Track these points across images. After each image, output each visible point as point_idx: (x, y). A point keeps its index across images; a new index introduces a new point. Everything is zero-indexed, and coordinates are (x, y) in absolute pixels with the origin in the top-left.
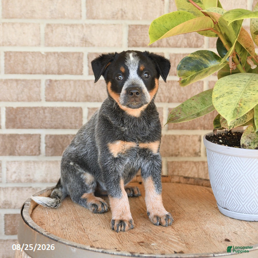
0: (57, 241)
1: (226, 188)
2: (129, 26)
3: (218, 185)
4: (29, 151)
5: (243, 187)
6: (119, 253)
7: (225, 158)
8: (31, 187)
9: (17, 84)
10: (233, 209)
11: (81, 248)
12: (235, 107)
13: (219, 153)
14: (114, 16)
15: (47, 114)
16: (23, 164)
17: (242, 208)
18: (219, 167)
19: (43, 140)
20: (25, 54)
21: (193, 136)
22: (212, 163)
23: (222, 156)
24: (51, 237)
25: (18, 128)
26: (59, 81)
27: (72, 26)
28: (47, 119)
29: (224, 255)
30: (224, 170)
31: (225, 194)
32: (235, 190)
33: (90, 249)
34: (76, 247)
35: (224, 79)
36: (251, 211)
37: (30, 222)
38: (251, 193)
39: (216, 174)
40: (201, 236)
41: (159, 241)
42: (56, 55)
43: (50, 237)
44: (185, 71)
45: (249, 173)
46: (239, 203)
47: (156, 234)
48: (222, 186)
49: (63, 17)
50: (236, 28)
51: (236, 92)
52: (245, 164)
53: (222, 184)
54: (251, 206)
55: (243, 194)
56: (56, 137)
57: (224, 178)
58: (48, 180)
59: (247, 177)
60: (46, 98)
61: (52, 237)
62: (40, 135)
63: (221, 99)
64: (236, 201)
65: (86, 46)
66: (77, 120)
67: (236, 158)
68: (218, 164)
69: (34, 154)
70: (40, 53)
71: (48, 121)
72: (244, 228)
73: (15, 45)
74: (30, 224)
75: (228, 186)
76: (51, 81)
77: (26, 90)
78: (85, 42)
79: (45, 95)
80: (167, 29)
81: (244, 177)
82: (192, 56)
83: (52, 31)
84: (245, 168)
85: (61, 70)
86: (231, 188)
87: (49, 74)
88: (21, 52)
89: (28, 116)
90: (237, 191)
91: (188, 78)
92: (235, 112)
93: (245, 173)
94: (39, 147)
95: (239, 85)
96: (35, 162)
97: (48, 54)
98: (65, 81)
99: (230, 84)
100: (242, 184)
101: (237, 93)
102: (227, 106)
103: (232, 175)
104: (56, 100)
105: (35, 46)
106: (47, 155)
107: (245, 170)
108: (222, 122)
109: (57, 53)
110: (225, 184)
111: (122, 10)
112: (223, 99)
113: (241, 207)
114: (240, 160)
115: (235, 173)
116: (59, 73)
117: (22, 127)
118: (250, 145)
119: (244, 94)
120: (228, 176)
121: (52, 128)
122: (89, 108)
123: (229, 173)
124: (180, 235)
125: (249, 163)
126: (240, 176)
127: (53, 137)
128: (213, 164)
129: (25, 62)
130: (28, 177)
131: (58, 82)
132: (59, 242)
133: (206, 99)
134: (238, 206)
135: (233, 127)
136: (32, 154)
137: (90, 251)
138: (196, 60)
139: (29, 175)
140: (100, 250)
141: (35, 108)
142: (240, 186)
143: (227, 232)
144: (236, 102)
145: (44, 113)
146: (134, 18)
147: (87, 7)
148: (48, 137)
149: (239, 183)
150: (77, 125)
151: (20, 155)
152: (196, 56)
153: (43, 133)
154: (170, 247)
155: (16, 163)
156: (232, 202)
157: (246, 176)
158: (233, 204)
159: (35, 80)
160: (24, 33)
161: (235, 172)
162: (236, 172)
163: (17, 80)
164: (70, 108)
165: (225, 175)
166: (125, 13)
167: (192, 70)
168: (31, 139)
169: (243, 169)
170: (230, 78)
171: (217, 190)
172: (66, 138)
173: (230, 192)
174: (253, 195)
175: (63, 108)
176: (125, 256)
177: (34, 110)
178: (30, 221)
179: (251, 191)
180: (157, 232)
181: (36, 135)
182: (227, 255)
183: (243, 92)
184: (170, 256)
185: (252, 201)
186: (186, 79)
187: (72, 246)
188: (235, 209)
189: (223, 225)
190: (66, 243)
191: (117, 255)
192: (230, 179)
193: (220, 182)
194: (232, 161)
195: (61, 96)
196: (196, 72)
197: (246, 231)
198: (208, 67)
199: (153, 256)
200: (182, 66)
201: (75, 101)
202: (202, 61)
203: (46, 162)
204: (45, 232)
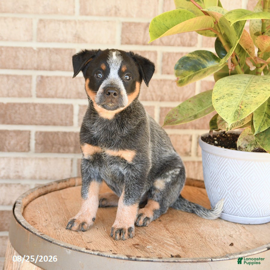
0: (51, 242)
1: (221, 190)
2: (123, 23)
3: (213, 186)
4: (18, 147)
5: (239, 190)
6: (116, 256)
7: (222, 160)
8: (19, 184)
9: (8, 79)
10: (228, 211)
11: (76, 250)
12: (235, 109)
13: (216, 155)
14: (107, 13)
15: (38, 111)
16: (12, 161)
17: (237, 210)
18: (215, 169)
19: (33, 137)
20: (17, 49)
21: (184, 135)
22: (208, 164)
23: (218, 158)
24: (45, 238)
25: (8, 124)
26: (51, 77)
27: (65, 21)
28: (38, 116)
29: (222, 260)
30: (220, 172)
31: (220, 196)
32: (231, 193)
33: (86, 251)
34: (71, 249)
35: (223, 80)
36: (246, 214)
38: (247, 196)
39: (212, 176)
40: (196, 239)
41: (154, 244)
42: (48, 51)
43: (44, 237)
44: (182, 70)
45: (246, 176)
46: (234, 206)
47: (151, 236)
48: (217, 188)
49: (56, 12)
50: (238, 29)
51: (236, 94)
52: (242, 167)
53: (218, 186)
54: (246, 209)
55: (239, 196)
56: (46, 134)
57: (220, 181)
58: (37, 177)
59: (244, 180)
60: (37, 94)
61: (46, 237)
62: (30, 132)
63: (221, 101)
64: (231, 203)
65: (78, 42)
66: (68, 117)
67: (233, 161)
68: (214, 166)
70: (31, 48)
72: (239, 231)
73: (7, 40)
74: (23, 223)
75: (224, 188)
76: (42, 77)
77: (17, 86)
78: (78, 38)
79: (36, 91)
80: (167, 27)
81: (240, 179)
82: (190, 56)
83: (45, 26)
84: (242, 171)
85: (53, 66)
86: (227, 190)
87: (41, 69)
88: (12, 48)
89: (18, 112)
90: (233, 194)
91: (186, 78)
92: (236, 114)
93: (242, 176)
94: (29, 143)
95: (239, 87)
96: (24, 159)
97: (40, 50)
98: (56, 77)
99: (230, 86)
100: (238, 186)
101: (238, 95)
102: (228, 108)
103: (228, 177)
104: (47, 96)
105: (27, 41)
106: (36, 151)
107: (242, 173)
108: (219, 123)
109: (49, 49)
110: (221, 187)
111: (115, 7)
112: (223, 100)
113: (236, 209)
114: (236, 162)
115: (231, 176)
116: (51, 69)
117: (12, 123)
118: (246, 148)
119: (244, 96)
120: (224, 178)
121: (42, 124)
122: (80, 106)
124: (175, 238)
125: (246, 166)
126: (237, 179)
127: (43, 134)
128: (209, 166)
129: (16, 57)
130: (17, 174)
131: (49, 79)
132: (54, 243)
133: (203, 100)
134: (233, 209)
135: (231, 129)
136: (22, 150)
137: (85, 253)
138: (194, 60)
139: (18, 172)
140: (96, 253)
141: (26, 104)
142: (236, 189)
143: (223, 236)
144: (237, 104)
145: (35, 109)
146: (128, 15)
147: (80, 2)
148: (38, 134)
149: (236, 186)
150: (68, 122)
151: (9, 151)
152: (194, 56)
153: (34, 129)
154: (166, 250)
155: (5, 159)
156: (227, 205)
158: (228, 206)
159: (26, 76)
160: (16, 28)
162: (232, 174)
163: (8, 76)
164: (61, 105)
165: (221, 177)
166: (119, 10)
167: (189, 70)
168: (21, 135)
170: (229, 80)
171: (212, 192)
172: (56, 135)
173: (225, 194)
174: (248, 198)
175: (54, 105)
176: (122, 259)
177: (24, 106)
178: (22, 220)
179: (247, 194)
180: (152, 234)
181: (26, 131)
182: (225, 260)
183: (243, 94)
184: (167, 260)
185: (247, 204)
186: (183, 79)
187: (67, 248)
188: (230, 212)
189: (218, 228)
190: (61, 244)
191: (113, 258)
192: (226, 182)
193: (215, 184)
194: (228, 163)
195: (52, 93)
196: (194, 72)
197: (242, 234)
198: (206, 67)
199: (151, 260)
200: (179, 66)
201: (66, 97)
202: (200, 61)
203: (36, 158)
204: (39, 232)
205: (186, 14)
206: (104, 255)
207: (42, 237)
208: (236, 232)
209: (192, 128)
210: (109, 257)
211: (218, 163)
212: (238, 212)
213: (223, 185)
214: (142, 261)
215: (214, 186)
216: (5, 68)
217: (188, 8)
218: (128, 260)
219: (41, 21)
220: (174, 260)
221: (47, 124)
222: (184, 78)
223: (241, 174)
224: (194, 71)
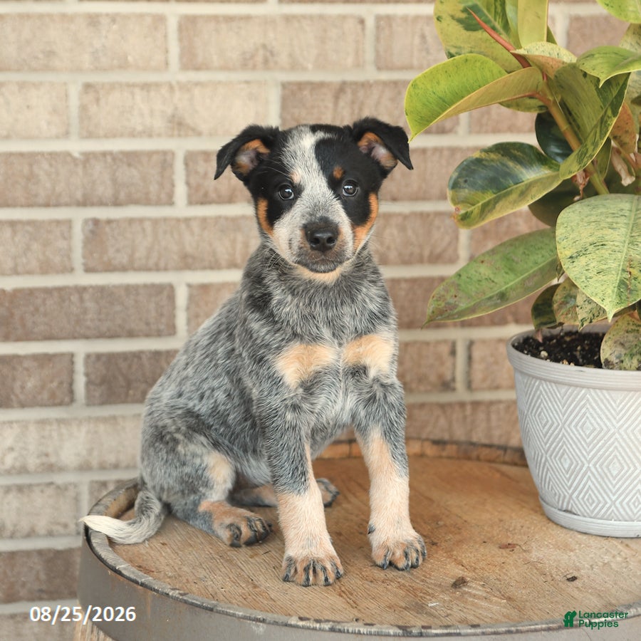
0: (211, 610)
1: (572, 463)
2: (284, 86)
3: (551, 456)
4: (45, 395)
5: (615, 460)
6: (373, 630)
7: (571, 394)
8: (52, 483)
9: (14, 233)
10: (588, 511)
11: (276, 623)
12: (619, 278)
13: (556, 383)
14: (247, 63)
15: (90, 305)
16: (32, 428)
17: (610, 507)
18: (556, 415)
19: (80, 367)
20: (32, 158)
21: (438, 343)
22: (537, 405)
23: (563, 391)
24: (194, 601)
25: (18, 339)
26: (117, 221)
27: (146, 87)
28: (89, 316)
30: (568, 422)
31: (570, 477)
32: (596, 469)
33: (301, 623)
34: (264, 621)
35: (573, 212)
36: (630, 513)
37: (125, 569)
39: (547, 433)
40: (531, 578)
41: (441, 596)
42: (109, 159)
43: (190, 600)
44: (466, 191)
45: (630, 426)
46: (603, 498)
47: (428, 580)
48: (562, 460)
49: (124, 66)
51: (612, 243)
52: (621, 406)
53: (563, 454)
54: (631, 504)
55: (614, 475)
56: (111, 358)
57: (568, 441)
58: (95, 463)
59: (625, 437)
60: (85, 264)
61: (197, 600)
62: (72, 355)
63: (583, 260)
64: (596, 492)
65: (179, 136)
66: (162, 315)
67: (599, 394)
68: (553, 409)
69: (57, 401)
70: (68, 154)
71: (92, 320)
72: (619, 554)
73: (7, 137)
74: (124, 572)
75: (579, 457)
76: (96, 222)
77: (35, 246)
78: (178, 125)
79: (84, 257)
81: (617, 435)
82: (483, 155)
83: (98, 100)
84: (621, 415)
85: (122, 196)
86: (585, 462)
87: (92, 205)
88: (22, 155)
89: (42, 309)
90: (600, 470)
91: (476, 209)
92: (622, 290)
93: (620, 428)
94: (71, 384)
95: (615, 225)
96: (60, 421)
97: (88, 157)
98: (131, 221)
99: (594, 224)
100: (612, 452)
101: (616, 244)
102: (601, 277)
103: (588, 432)
104: (110, 268)
105: (57, 137)
106: (90, 402)
107: (620, 420)
108: (558, 310)
109: (111, 153)
110: (570, 455)
111: (264, 46)
112: (587, 259)
113: (607, 506)
114: (608, 397)
115: (595, 429)
116: (116, 203)
117: (27, 337)
118: (622, 362)
119: (630, 246)
120: (578, 436)
121: (101, 336)
122: (189, 286)
123: (582, 427)
125: (629, 404)
126: (609, 434)
127: (104, 359)
128: (540, 409)
129: (31, 177)
130: (44, 459)
131: (114, 225)
133: (516, 259)
134: (601, 505)
135: (591, 322)
136: (55, 402)
138: (492, 166)
139: (47, 455)
140: (327, 626)
141: (60, 289)
142: (606, 459)
143: (589, 567)
144: (619, 265)
145: (82, 300)
146: (294, 66)
147: (180, 40)
148: (93, 359)
150: (162, 327)
151: (23, 405)
152: (492, 156)
153: (80, 349)
154: (473, 608)
155: (15, 425)
156: (587, 497)
157: (623, 433)
158: (588, 500)
159: (58, 222)
160: (28, 107)
161: (597, 426)
162: (599, 424)
163: (13, 224)
164: (145, 286)
165: (571, 434)
166: (272, 53)
167: (484, 189)
168: (51, 365)
169: (615, 419)
171: (548, 469)
172: (136, 360)
173: (582, 472)
175: (128, 289)
176: (388, 635)
177: (56, 294)
178: (123, 566)
179: (632, 469)
180: (428, 576)
181: (62, 355)
183: (627, 242)
184: (493, 630)
185: (634, 492)
186: (469, 210)
187: (253, 620)
188: (592, 512)
189: (571, 551)
190: (237, 613)
191: (367, 634)
192: (583, 442)
193: (557, 450)
194: (588, 400)
195: (123, 258)
196: (495, 193)
197: (628, 560)
198: (523, 182)
199: (455, 631)
200: (460, 180)
201: (157, 268)
202: (507, 167)
203: (89, 419)
204: (173, 589)
205: (478, 64)
206: (345, 629)
207: (185, 600)
208: (614, 557)
210: (359, 633)
211: (563, 402)
212: (613, 511)
213: (577, 451)
214: (437, 635)
215: (554, 454)
216: (6, 204)
217: (471, 47)
218: (403, 636)
219: (88, 87)
220: (507, 629)
221: (112, 335)
222: (473, 208)
223: (618, 422)
224: (495, 191)
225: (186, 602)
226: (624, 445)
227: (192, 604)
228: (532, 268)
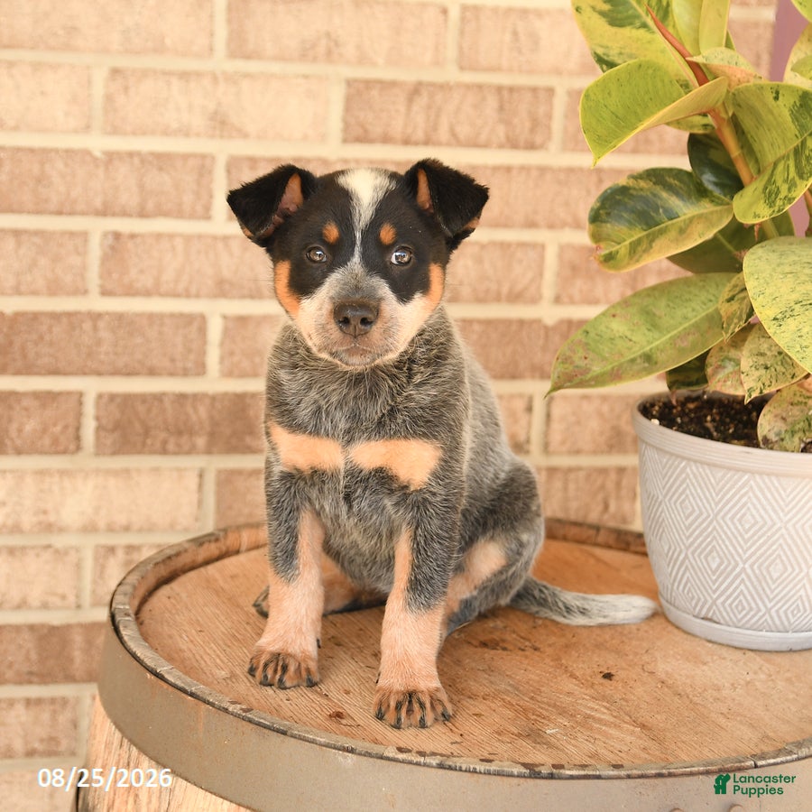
1: (722, 563)
2: (349, 83)
3: (693, 553)
4: (47, 441)
5: (778, 561)
6: (493, 767)
7: (730, 479)
8: (49, 546)
9: (19, 244)
10: (734, 619)
11: (369, 754)
13: (710, 465)
14: (306, 53)
15: (105, 334)
16: (29, 480)
17: (764, 615)
18: (706, 503)
19: (89, 409)
20: (43, 154)
21: (512, 396)
22: (680, 491)
23: (720, 475)
24: (262, 721)
25: (18, 373)
26: (142, 236)
27: (184, 76)
28: (104, 348)
30: (722, 514)
31: (716, 580)
32: (753, 570)
33: (401, 756)
36: (786, 623)
37: (167, 672)
38: (798, 575)
39: (691, 525)
41: (559, 720)
42: (136, 160)
43: (257, 719)
44: (609, 225)
45: (799, 520)
46: (757, 604)
48: (709, 558)
49: (159, 49)
52: (792, 496)
53: (711, 551)
54: (789, 612)
55: (775, 578)
56: (127, 400)
57: (720, 536)
58: (102, 524)
59: (793, 532)
60: (102, 286)
62: (81, 394)
63: (792, 323)
64: (749, 598)
65: (221, 137)
66: (190, 351)
67: (767, 480)
68: (702, 497)
69: (61, 448)
70: (87, 152)
71: (107, 354)
73: (16, 128)
74: (169, 678)
75: (732, 556)
76: (117, 236)
77: (43, 261)
78: (221, 124)
79: (101, 277)
81: (783, 531)
82: (631, 183)
83: (126, 89)
84: (791, 506)
85: (150, 206)
86: (740, 561)
87: (114, 215)
88: (32, 151)
89: (47, 338)
90: (757, 572)
91: (622, 248)
93: (788, 522)
94: (78, 429)
96: (63, 473)
97: (111, 157)
98: (159, 236)
100: (775, 551)
103: (747, 526)
104: (131, 291)
105: (76, 131)
106: (100, 451)
107: (789, 512)
108: (713, 375)
109: (139, 154)
110: (721, 553)
111: (328, 35)
112: (797, 322)
113: (760, 614)
114: (777, 484)
115: (756, 523)
116: (143, 214)
117: (28, 370)
118: (782, 440)
120: (733, 530)
121: (116, 372)
122: (225, 317)
123: (740, 520)
125: (802, 493)
126: (773, 530)
127: (118, 400)
128: (683, 497)
129: (41, 179)
130: (42, 517)
131: (138, 240)
132: (293, 736)
133: (657, 312)
134: (752, 613)
135: (761, 393)
136: (57, 449)
138: (641, 196)
139: (45, 512)
140: (434, 761)
141: (69, 315)
142: (767, 558)
145: (95, 328)
146: (362, 59)
147: (229, 21)
148: (105, 400)
149: (768, 549)
150: (189, 365)
151: (19, 452)
152: (642, 184)
153: (91, 387)
154: (602, 738)
155: (9, 476)
156: (735, 604)
157: (791, 528)
158: (737, 607)
159: (72, 234)
160: (43, 93)
161: (759, 519)
162: (762, 517)
163: (17, 233)
164: (172, 315)
165: (725, 528)
166: (337, 44)
167: (631, 224)
168: (55, 405)
169: (783, 511)
171: (687, 567)
172: (156, 403)
173: (734, 573)
174: (800, 581)
175: (152, 318)
176: (511, 775)
177: (64, 320)
178: (164, 668)
179: (797, 571)
181: (69, 393)
184: (640, 772)
185: (795, 598)
186: (614, 249)
187: (339, 750)
188: (739, 621)
190: (318, 739)
191: (485, 773)
192: (740, 539)
193: (703, 546)
194: (751, 487)
195: (147, 281)
196: (645, 230)
198: (679, 217)
199: (594, 773)
200: (601, 212)
201: (187, 295)
202: (660, 198)
203: (97, 471)
204: (233, 703)
206: (458, 765)
207: (249, 718)
209: (533, 377)
210: (475, 771)
211: (717, 489)
212: (766, 620)
213: (731, 548)
214: (572, 777)
215: (699, 551)
216: (10, 210)
217: (621, 48)
218: (530, 777)
219: (115, 72)
220: (658, 771)
221: (130, 373)
222: (618, 247)
223: (786, 515)
224: (645, 227)
225: (250, 721)
226: (790, 542)
227: (259, 724)
228: (681, 324)
